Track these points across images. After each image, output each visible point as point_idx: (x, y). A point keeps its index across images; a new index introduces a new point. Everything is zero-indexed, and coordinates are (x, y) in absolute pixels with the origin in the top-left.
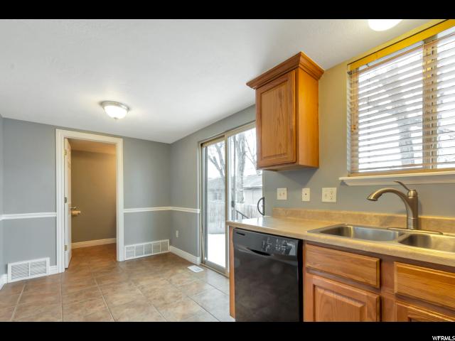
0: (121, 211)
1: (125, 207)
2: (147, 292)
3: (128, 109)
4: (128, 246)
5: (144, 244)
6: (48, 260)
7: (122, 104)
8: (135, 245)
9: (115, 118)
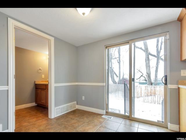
0: (53, 85)
4: (57, 108)
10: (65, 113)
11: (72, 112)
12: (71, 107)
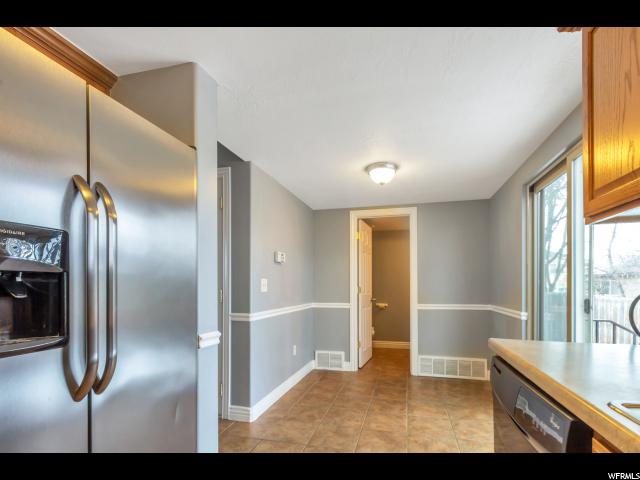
0: (415, 307)
1: (420, 302)
2: (414, 428)
3: (396, 167)
4: (423, 357)
5: (446, 358)
6: (343, 354)
7: (386, 163)
8: (433, 358)
9: (382, 184)
10: (445, 376)
11: (466, 383)
12: (465, 368)
